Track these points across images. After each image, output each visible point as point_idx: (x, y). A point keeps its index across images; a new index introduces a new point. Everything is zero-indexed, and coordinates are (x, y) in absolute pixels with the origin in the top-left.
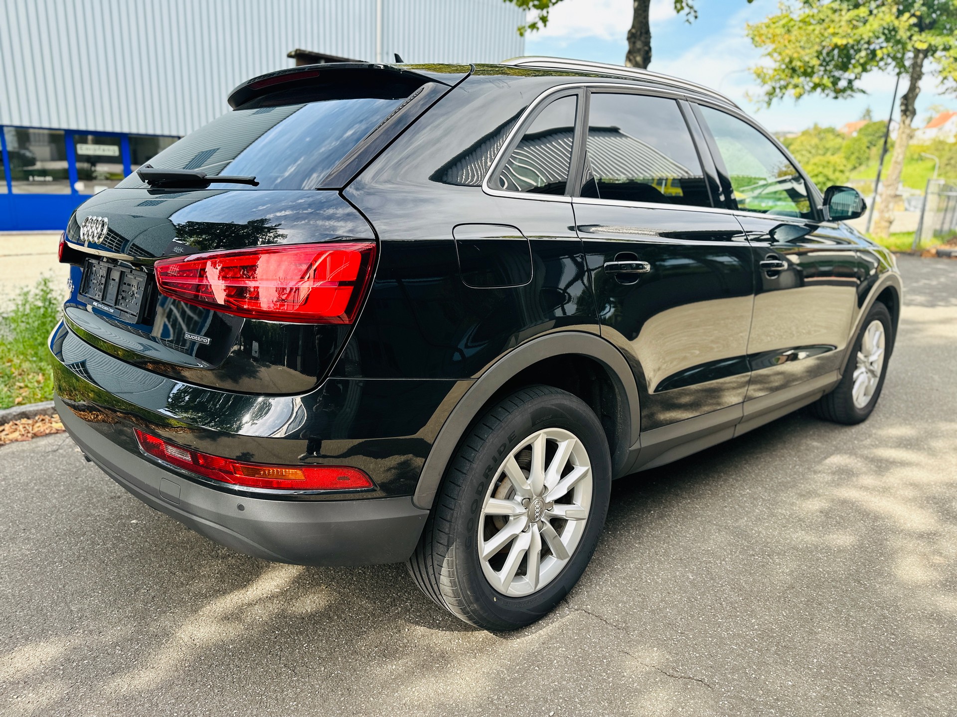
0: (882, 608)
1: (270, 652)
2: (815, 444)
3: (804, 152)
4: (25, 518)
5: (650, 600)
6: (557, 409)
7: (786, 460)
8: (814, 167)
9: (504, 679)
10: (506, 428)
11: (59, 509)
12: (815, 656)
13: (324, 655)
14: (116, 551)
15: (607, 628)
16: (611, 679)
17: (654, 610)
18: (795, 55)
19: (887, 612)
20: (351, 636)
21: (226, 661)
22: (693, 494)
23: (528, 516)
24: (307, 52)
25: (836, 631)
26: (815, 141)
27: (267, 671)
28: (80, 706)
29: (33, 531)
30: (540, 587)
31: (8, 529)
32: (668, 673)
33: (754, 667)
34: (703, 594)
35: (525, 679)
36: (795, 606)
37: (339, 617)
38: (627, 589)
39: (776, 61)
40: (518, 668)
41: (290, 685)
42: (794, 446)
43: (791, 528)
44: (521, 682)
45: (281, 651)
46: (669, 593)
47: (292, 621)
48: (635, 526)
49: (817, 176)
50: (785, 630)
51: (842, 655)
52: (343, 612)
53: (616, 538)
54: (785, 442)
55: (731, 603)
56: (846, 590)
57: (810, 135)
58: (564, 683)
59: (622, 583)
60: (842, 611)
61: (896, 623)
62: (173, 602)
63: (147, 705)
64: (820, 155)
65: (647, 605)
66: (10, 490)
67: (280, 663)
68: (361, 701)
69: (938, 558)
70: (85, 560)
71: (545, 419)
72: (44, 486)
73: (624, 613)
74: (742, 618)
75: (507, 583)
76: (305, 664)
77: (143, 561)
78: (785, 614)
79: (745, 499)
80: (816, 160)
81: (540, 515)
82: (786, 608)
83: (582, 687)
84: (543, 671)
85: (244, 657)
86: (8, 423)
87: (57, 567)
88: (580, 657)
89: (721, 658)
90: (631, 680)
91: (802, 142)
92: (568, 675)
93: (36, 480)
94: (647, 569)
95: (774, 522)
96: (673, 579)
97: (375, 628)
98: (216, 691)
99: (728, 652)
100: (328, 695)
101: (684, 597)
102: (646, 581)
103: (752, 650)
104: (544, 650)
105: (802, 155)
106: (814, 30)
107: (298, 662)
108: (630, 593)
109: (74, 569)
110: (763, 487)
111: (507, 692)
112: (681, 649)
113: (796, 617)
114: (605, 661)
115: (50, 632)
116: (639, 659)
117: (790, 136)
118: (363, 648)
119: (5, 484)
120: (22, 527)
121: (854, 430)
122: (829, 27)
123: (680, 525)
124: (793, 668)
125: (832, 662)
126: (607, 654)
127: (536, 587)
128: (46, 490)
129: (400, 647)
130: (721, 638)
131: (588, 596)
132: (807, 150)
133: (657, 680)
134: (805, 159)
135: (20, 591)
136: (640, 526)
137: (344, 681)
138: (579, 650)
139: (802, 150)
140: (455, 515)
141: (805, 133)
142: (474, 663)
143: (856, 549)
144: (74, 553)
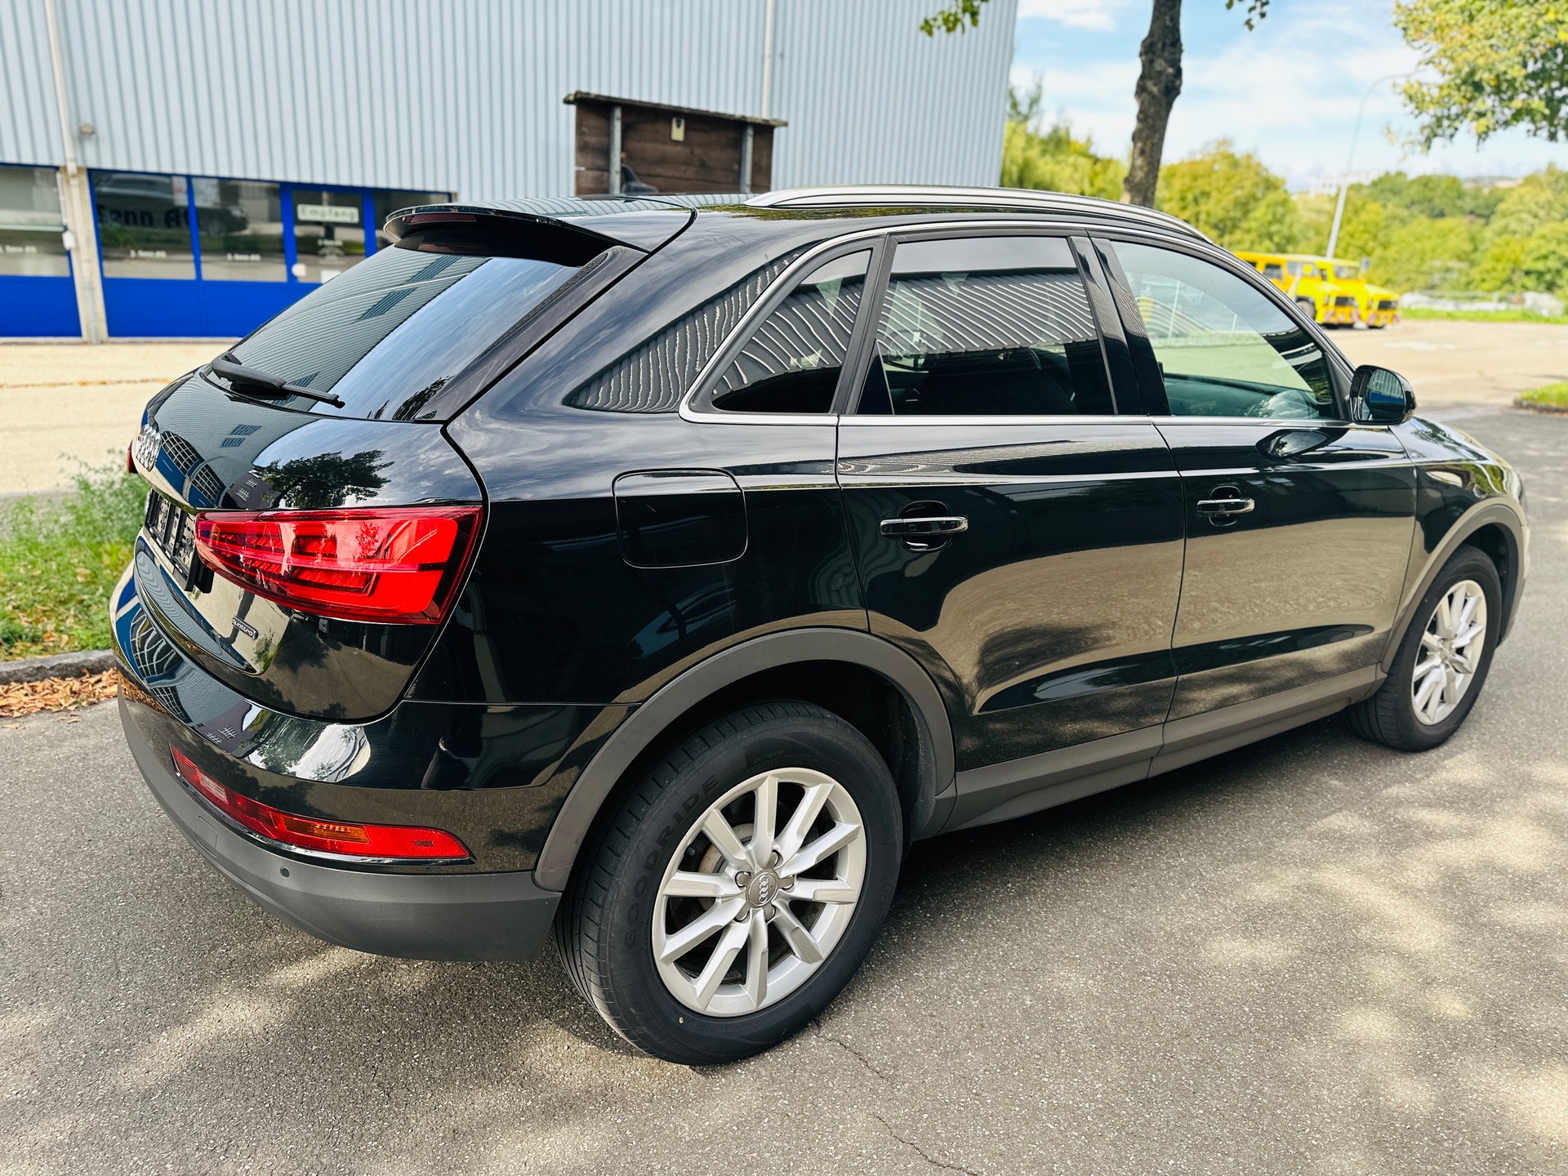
0: (1321, 1085)
1: (366, 1061)
2: (1335, 783)
3: (1524, 216)
4: (96, 822)
5: (948, 1033)
6: (793, 740)
7: (1270, 809)
8: (1542, 242)
9: (680, 1139)
10: (700, 771)
11: (143, 813)
12: (1175, 1155)
13: (438, 1073)
14: (201, 885)
15: (864, 1075)
16: (840, 1157)
17: (948, 1052)
18: (1481, 61)
19: (1326, 1093)
20: (484, 1049)
21: (300, 1069)
22: (1089, 858)
23: (747, 897)
24: (592, 97)
25: (1227, 1116)
26: (1547, 195)
27: (351, 1091)
28: (93, 1115)
29: (101, 844)
30: (765, 1003)
31: (69, 839)
32: (929, 1158)
33: (1069, 1162)
34: (1037, 1032)
35: (711, 1143)
36: (1178, 1067)
37: (478, 1017)
38: (920, 1013)
39: (1444, 73)
40: (707, 1124)
41: (376, 1115)
42: (1296, 783)
43: (1227, 931)
44: (703, 1147)
45: (381, 1061)
46: (982, 1026)
47: (409, 1016)
48: (973, 907)
49: (1545, 257)
50: (1144, 1106)
51: (1219, 1159)
52: (485, 1010)
53: (934, 926)
54: (1283, 775)
55: (1075, 1052)
56: (1274, 1049)
57: (1541, 185)
58: (767, 1155)
59: (915, 1002)
60: (1251, 1084)
61: (1332, 1114)
62: (256, 972)
63: (178, 1124)
64: (1554, 220)
65: (940, 1042)
66: (87, 776)
67: (373, 1081)
68: (467, 1151)
69: (1458, 1007)
70: (159, 894)
71: (770, 755)
72: (133, 773)
73: (899, 1052)
74: (1082, 1078)
75: (706, 995)
76: (407, 1086)
77: (233, 903)
78: (1154, 1080)
79: (1171, 874)
80: (1546, 229)
81: (769, 896)
82: (1160, 1070)
83: (791, 1164)
84: (743, 1132)
85: (328, 1066)
86: (107, 671)
87: (118, 902)
88: (806, 1116)
89: (1023, 1142)
90: (869, 1161)
91: (1521, 198)
92: (777, 1144)
93: (125, 763)
94: (964, 981)
95: (1202, 919)
96: (998, 1002)
97: (522, 1040)
98: (275, 1113)
99: (1037, 1133)
100: (424, 1136)
101: (1004, 1035)
102: (955, 1003)
103: (1076, 1134)
104: (756, 1100)
105: (1521, 221)
106: (1517, 17)
107: (398, 1082)
108: (921, 1021)
109: (140, 908)
110: (1212, 855)
111: (677, 1161)
112: (965, 1120)
113: (1170, 1086)
114: (841, 1127)
115: (83, 1001)
116: (894, 1130)
117: (1502, 185)
118: (496, 1069)
119: (83, 767)
120: (88, 836)
121: (1416, 761)
122: (1547, 11)
123: (1046, 912)
124: (1131, 1171)
125: (1198, 1168)
126: (848, 1117)
127: (759, 1002)
128: (134, 779)
129: (548, 1073)
130: (1036, 1109)
131: (854, 1019)
132: (1529, 212)
133: (909, 1166)
134: (1527, 228)
135: (60, 936)
136: (980, 908)
137: (453, 1118)
138: (809, 1105)
139: (1521, 211)
140: (610, 898)
141: (1530, 180)
142: (646, 1110)
143: (1323, 978)
144: (145, 884)
